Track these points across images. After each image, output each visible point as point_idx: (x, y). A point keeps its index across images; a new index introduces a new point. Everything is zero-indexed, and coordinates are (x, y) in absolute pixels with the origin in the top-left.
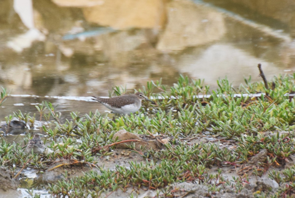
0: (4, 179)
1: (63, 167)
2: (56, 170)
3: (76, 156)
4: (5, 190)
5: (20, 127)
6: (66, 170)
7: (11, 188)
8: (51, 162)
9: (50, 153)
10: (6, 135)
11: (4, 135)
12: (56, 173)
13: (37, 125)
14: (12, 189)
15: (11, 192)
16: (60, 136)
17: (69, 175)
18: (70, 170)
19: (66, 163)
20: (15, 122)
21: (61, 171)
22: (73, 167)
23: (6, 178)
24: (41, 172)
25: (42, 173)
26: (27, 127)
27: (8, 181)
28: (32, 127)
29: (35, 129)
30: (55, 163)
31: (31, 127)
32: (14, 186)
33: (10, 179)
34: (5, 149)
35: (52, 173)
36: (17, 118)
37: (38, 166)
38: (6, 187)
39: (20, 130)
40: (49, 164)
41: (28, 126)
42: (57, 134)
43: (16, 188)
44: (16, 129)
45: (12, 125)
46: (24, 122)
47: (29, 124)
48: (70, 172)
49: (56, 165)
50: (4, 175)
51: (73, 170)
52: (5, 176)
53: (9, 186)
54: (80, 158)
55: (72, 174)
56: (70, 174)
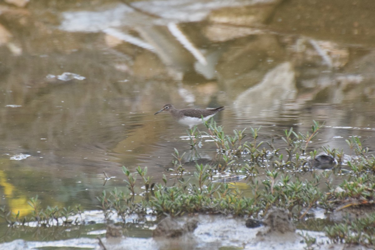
0: (282, 221)
1: (352, 207)
2: (344, 210)
3: (365, 196)
4: (282, 232)
5: (327, 161)
6: (354, 210)
7: (288, 230)
8: (340, 202)
9: (340, 192)
10: (311, 170)
11: (309, 170)
12: (344, 214)
13: (346, 159)
14: (290, 231)
15: (289, 234)
16: (365, 172)
17: (357, 215)
18: (359, 210)
19: (355, 202)
20: (323, 157)
21: (349, 212)
22: (362, 208)
23: (284, 220)
24: (329, 212)
25: (329, 214)
26: (335, 163)
27: (286, 223)
28: (340, 161)
29: (343, 164)
30: (344, 203)
31: (338, 162)
32: (291, 227)
33: (288, 221)
34: (294, 187)
35: (340, 213)
36: (326, 152)
37: (326, 206)
38: (284, 229)
39: (328, 165)
40: (337, 203)
41: (336, 161)
42: (362, 170)
43: (294, 230)
44: (324, 163)
45: (320, 160)
46: (332, 157)
47: (337, 159)
48: (358, 213)
49: (345, 205)
50: (282, 216)
51: (362, 211)
52: (283, 218)
53: (287, 228)
54: (369, 198)
55: (361, 214)
56: (359, 215)
